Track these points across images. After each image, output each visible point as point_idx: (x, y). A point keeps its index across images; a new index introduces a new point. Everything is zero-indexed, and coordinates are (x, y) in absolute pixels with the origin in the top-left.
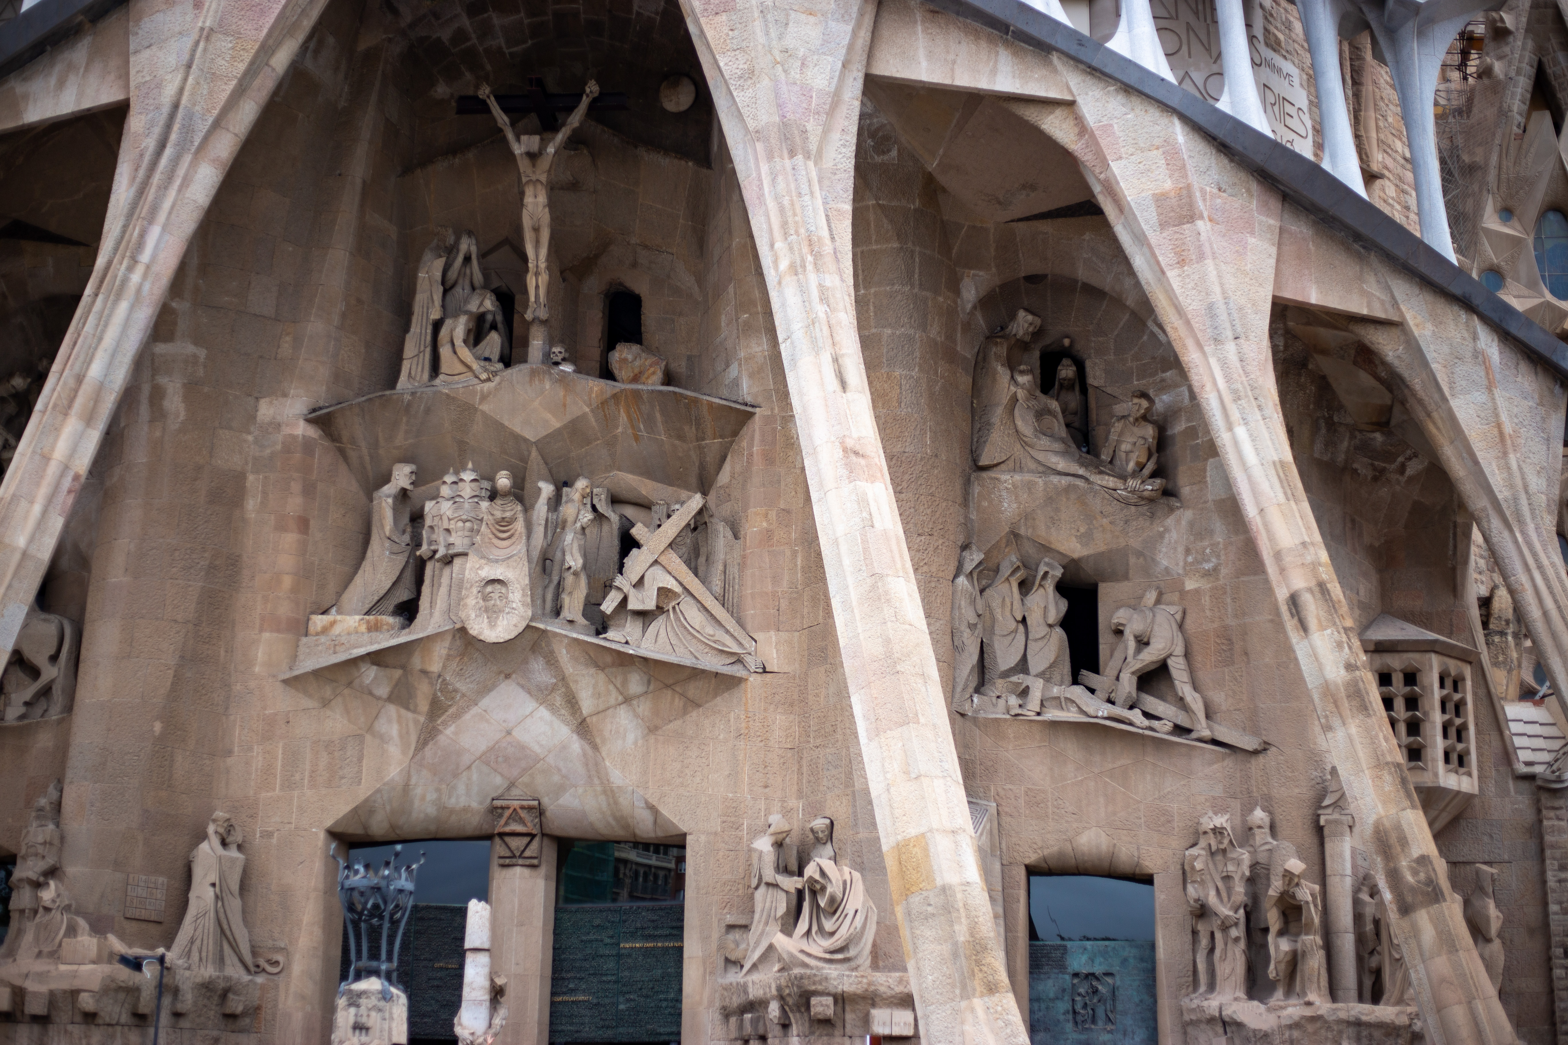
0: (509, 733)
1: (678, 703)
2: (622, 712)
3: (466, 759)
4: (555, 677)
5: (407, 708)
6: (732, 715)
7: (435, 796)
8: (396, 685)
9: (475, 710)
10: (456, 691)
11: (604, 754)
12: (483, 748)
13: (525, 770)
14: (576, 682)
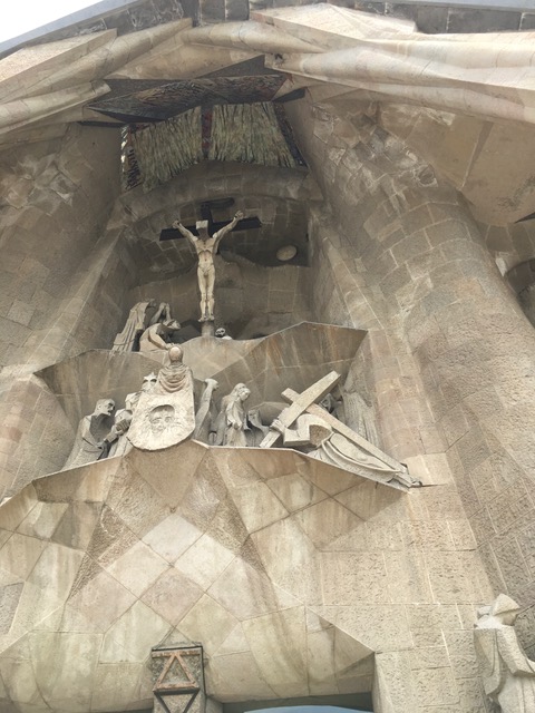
0: (171, 566)
1: (342, 515)
2: (287, 527)
3: (126, 600)
4: (218, 497)
5: (70, 545)
6: (398, 526)
7: (89, 647)
8: (61, 520)
9: (139, 545)
10: (120, 523)
11: (270, 574)
12: (145, 586)
13: (187, 608)
14: (239, 496)
